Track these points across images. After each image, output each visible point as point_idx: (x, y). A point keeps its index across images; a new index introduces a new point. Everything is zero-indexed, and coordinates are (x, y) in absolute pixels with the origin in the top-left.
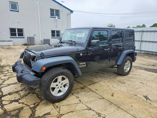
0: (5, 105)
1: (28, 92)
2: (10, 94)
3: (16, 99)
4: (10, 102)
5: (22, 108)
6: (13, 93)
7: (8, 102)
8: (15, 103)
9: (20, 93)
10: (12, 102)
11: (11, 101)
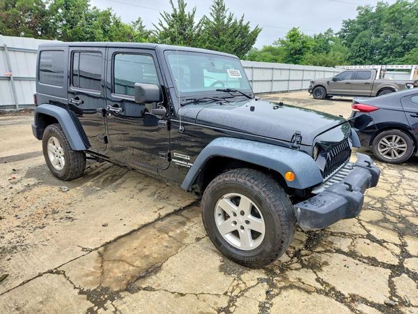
0: (396, 245)
1: (330, 239)
2: (373, 262)
3: (368, 241)
4: (385, 244)
5: (371, 222)
6: (365, 258)
7: (387, 246)
8: (376, 236)
9: (349, 247)
10: (381, 243)
11: (381, 245)
